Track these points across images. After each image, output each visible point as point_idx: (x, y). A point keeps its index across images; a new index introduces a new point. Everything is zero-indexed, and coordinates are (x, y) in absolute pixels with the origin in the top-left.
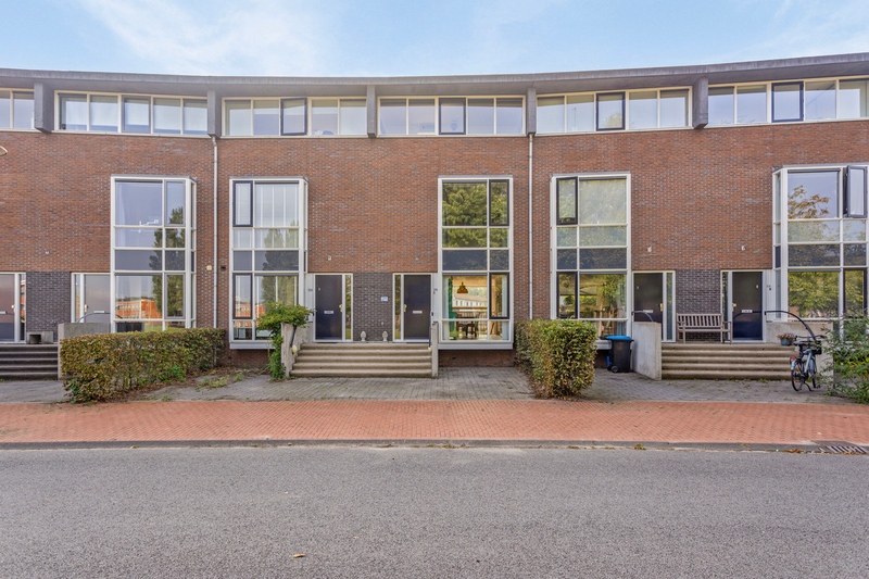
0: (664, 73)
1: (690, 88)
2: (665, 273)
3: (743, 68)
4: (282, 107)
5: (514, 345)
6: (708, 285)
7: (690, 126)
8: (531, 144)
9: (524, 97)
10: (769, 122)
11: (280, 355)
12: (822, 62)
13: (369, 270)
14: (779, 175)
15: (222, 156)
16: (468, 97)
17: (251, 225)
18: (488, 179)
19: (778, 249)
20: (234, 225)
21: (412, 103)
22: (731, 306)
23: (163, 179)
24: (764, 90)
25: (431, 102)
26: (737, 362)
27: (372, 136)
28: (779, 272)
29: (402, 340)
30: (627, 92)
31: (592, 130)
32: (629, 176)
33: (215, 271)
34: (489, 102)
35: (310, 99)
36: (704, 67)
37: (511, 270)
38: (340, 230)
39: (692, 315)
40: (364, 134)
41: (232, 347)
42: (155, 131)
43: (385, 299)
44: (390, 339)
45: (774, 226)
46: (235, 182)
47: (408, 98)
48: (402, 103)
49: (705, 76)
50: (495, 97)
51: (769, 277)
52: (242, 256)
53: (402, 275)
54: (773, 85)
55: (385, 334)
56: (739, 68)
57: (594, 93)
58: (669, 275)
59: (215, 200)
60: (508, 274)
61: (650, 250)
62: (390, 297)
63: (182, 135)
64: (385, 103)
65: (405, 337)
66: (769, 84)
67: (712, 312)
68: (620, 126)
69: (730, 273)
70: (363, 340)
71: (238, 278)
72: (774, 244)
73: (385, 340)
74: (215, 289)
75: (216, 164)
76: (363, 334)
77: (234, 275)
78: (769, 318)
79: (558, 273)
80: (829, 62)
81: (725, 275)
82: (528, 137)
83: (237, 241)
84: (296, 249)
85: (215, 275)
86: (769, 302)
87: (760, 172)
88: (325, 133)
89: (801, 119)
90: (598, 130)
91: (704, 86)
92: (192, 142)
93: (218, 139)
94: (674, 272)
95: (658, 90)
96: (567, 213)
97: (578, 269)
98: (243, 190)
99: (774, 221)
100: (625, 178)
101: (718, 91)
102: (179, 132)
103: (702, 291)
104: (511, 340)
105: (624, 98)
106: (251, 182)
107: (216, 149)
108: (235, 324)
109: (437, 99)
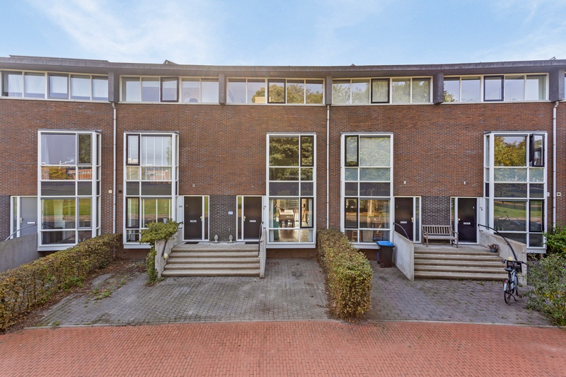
0: (415, 69)
1: (432, 77)
2: (414, 198)
3: (467, 67)
4: (162, 83)
5: (317, 245)
6: (442, 207)
7: (432, 102)
8: (328, 111)
9: (324, 79)
10: (482, 101)
12: (517, 65)
13: (220, 193)
14: (488, 137)
15: (120, 116)
16: (287, 79)
17: (139, 164)
18: (300, 134)
19: (487, 185)
20: (127, 164)
21: (249, 81)
22: (457, 220)
23: (76, 132)
24: (479, 80)
25: (263, 81)
27: (223, 105)
28: (488, 201)
29: (242, 240)
30: (391, 78)
31: (366, 102)
32: (392, 135)
33: (114, 194)
34: (301, 82)
35: (180, 78)
36: (441, 65)
37: (315, 196)
38: (201, 166)
39: (432, 226)
40: (217, 102)
41: (125, 247)
42: (72, 97)
43: (231, 213)
44: (234, 239)
45: (485, 170)
46: (127, 135)
47: (247, 78)
48: (244, 81)
49: (442, 71)
50: (305, 79)
51: (481, 202)
52: (133, 185)
53: (243, 197)
54: (485, 77)
55: (231, 237)
56: (463, 67)
57: (370, 78)
58: (417, 199)
59: (115, 146)
60: (312, 199)
61: (405, 182)
62: (235, 212)
63: (91, 101)
64: (231, 81)
65: (245, 238)
66: (482, 76)
67: (445, 225)
68: (387, 101)
69: (456, 199)
70: (216, 241)
71: (130, 201)
72: (485, 181)
73: (231, 241)
74: (114, 206)
75: (115, 121)
76: (216, 237)
77: (127, 198)
78: (481, 229)
79: (346, 198)
80: (522, 65)
81: (453, 200)
82: (326, 106)
83: (129, 175)
84: (170, 181)
85: (114, 197)
86: (481, 219)
87: (476, 134)
88: (191, 100)
89: (502, 100)
90: (372, 102)
91: (441, 76)
92: (98, 106)
93: (116, 104)
94: (420, 197)
95: (411, 77)
96: (352, 158)
97: (359, 196)
98: (133, 141)
99: (485, 166)
100: (389, 137)
101: (450, 79)
102: (89, 98)
103: (438, 211)
104: (314, 242)
105: (389, 82)
106: (139, 135)
107: (115, 110)
108: (127, 231)
109: (266, 79)
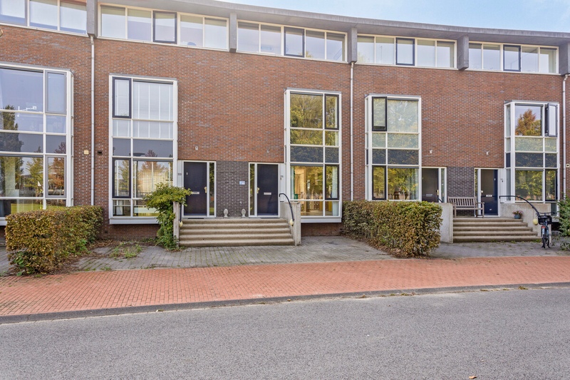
0: (443, 30)
1: (456, 41)
2: (440, 168)
3: (491, 33)
4: (154, 17)
5: (343, 219)
6: (467, 178)
7: (455, 68)
8: (352, 69)
10: (502, 70)
11: (172, 229)
12: (535, 35)
13: (229, 159)
14: (509, 106)
15: (99, 54)
16: (306, 29)
17: (130, 117)
18: (324, 93)
19: (508, 155)
20: (114, 116)
21: (264, 28)
22: (480, 192)
23: (44, 69)
24: (498, 48)
25: (278, 29)
26: (493, 230)
27: (233, 51)
28: (509, 171)
29: (256, 215)
30: (416, 39)
31: (391, 63)
32: (420, 99)
33: (93, 155)
34: (321, 35)
35: (179, 14)
36: (467, 28)
37: (340, 163)
38: (206, 125)
39: (458, 198)
40: (227, 49)
41: (112, 222)
42: (31, 24)
43: (242, 183)
44: (247, 215)
45: (505, 140)
46: (114, 79)
47: (260, 23)
48: (256, 27)
49: (467, 35)
50: (325, 31)
51: (502, 173)
52: (121, 143)
53: (256, 164)
54: (504, 46)
55: (243, 211)
56: (488, 32)
57: (395, 37)
58: (443, 170)
59: (93, 93)
60: (338, 166)
61: (431, 152)
62: (247, 181)
63: (58, 31)
64: (241, 25)
65: (259, 213)
66: (502, 45)
67: (469, 196)
68: (412, 63)
69: (479, 169)
70: (226, 216)
71: (117, 162)
72: (506, 151)
73: (244, 216)
74: (93, 171)
75: (93, 61)
76: (226, 211)
77: (114, 159)
78: (502, 201)
79: (373, 167)
80: (538, 35)
82: (350, 64)
83: (116, 130)
84: (169, 139)
85: (93, 159)
86: (502, 190)
87: (497, 103)
88: (190, 44)
89: (520, 70)
90: (397, 64)
91: (466, 42)
92: (70, 39)
93: (95, 38)
94: (446, 168)
95: (436, 40)
96: (379, 123)
97: (387, 164)
98: (122, 87)
99: (505, 136)
100: (417, 101)
101: (474, 46)
102: (56, 28)
103: (463, 182)
104: (340, 215)
105: (414, 43)
106: (130, 80)
107: (93, 46)
108: (115, 202)
109: (282, 27)
